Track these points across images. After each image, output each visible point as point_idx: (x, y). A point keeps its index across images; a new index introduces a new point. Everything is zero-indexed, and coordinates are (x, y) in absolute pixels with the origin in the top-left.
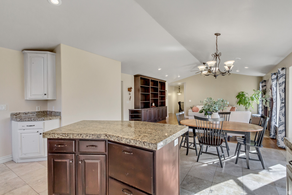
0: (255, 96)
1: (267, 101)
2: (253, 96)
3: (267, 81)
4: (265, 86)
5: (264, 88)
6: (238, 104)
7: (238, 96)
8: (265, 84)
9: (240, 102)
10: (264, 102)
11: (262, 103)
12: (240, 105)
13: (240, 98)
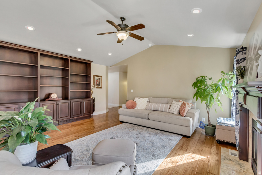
0: (223, 82)
1: (247, 94)
2: (220, 83)
3: (247, 49)
4: (244, 59)
5: (242, 64)
6: (195, 97)
7: (195, 85)
8: (244, 56)
9: (197, 95)
10: (241, 96)
11: (238, 98)
12: (197, 99)
13: (197, 88)
